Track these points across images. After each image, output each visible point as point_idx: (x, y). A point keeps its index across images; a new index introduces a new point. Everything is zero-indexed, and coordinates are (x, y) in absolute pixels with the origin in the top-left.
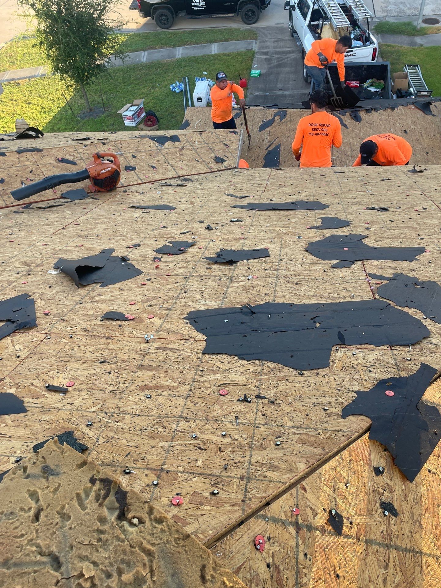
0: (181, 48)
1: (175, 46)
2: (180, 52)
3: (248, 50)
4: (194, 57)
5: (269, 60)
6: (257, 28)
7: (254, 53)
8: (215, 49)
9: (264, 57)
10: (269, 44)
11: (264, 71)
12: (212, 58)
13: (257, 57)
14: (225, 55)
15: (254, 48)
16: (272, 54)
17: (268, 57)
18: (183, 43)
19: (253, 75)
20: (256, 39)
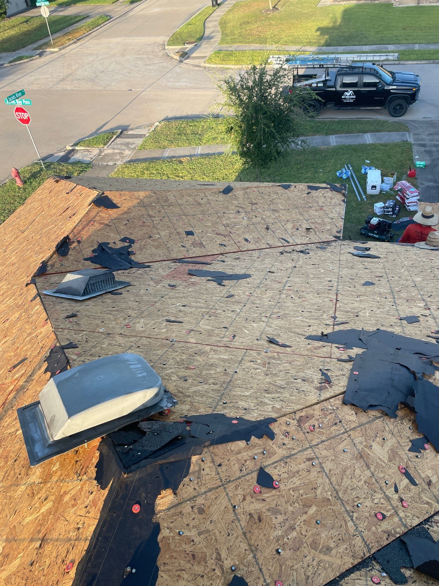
0: (333, 136)
1: (327, 134)
2: (333, 140)
3: (403, 141)
4: (350, 145)
5: (429, 153)
6: (406, 121)
7: (411, 145)
8: (368, 139)
9: (423, 149)
10: (424, 137)
11: (428, 163)
12: (369, 148)
13: (415, 149)
14: (382, 145)
15: (409, 140)
16: (430, 146)
17: (427, 149)
18: (334, 132)
19: (418, 166)
20: (408, 131)
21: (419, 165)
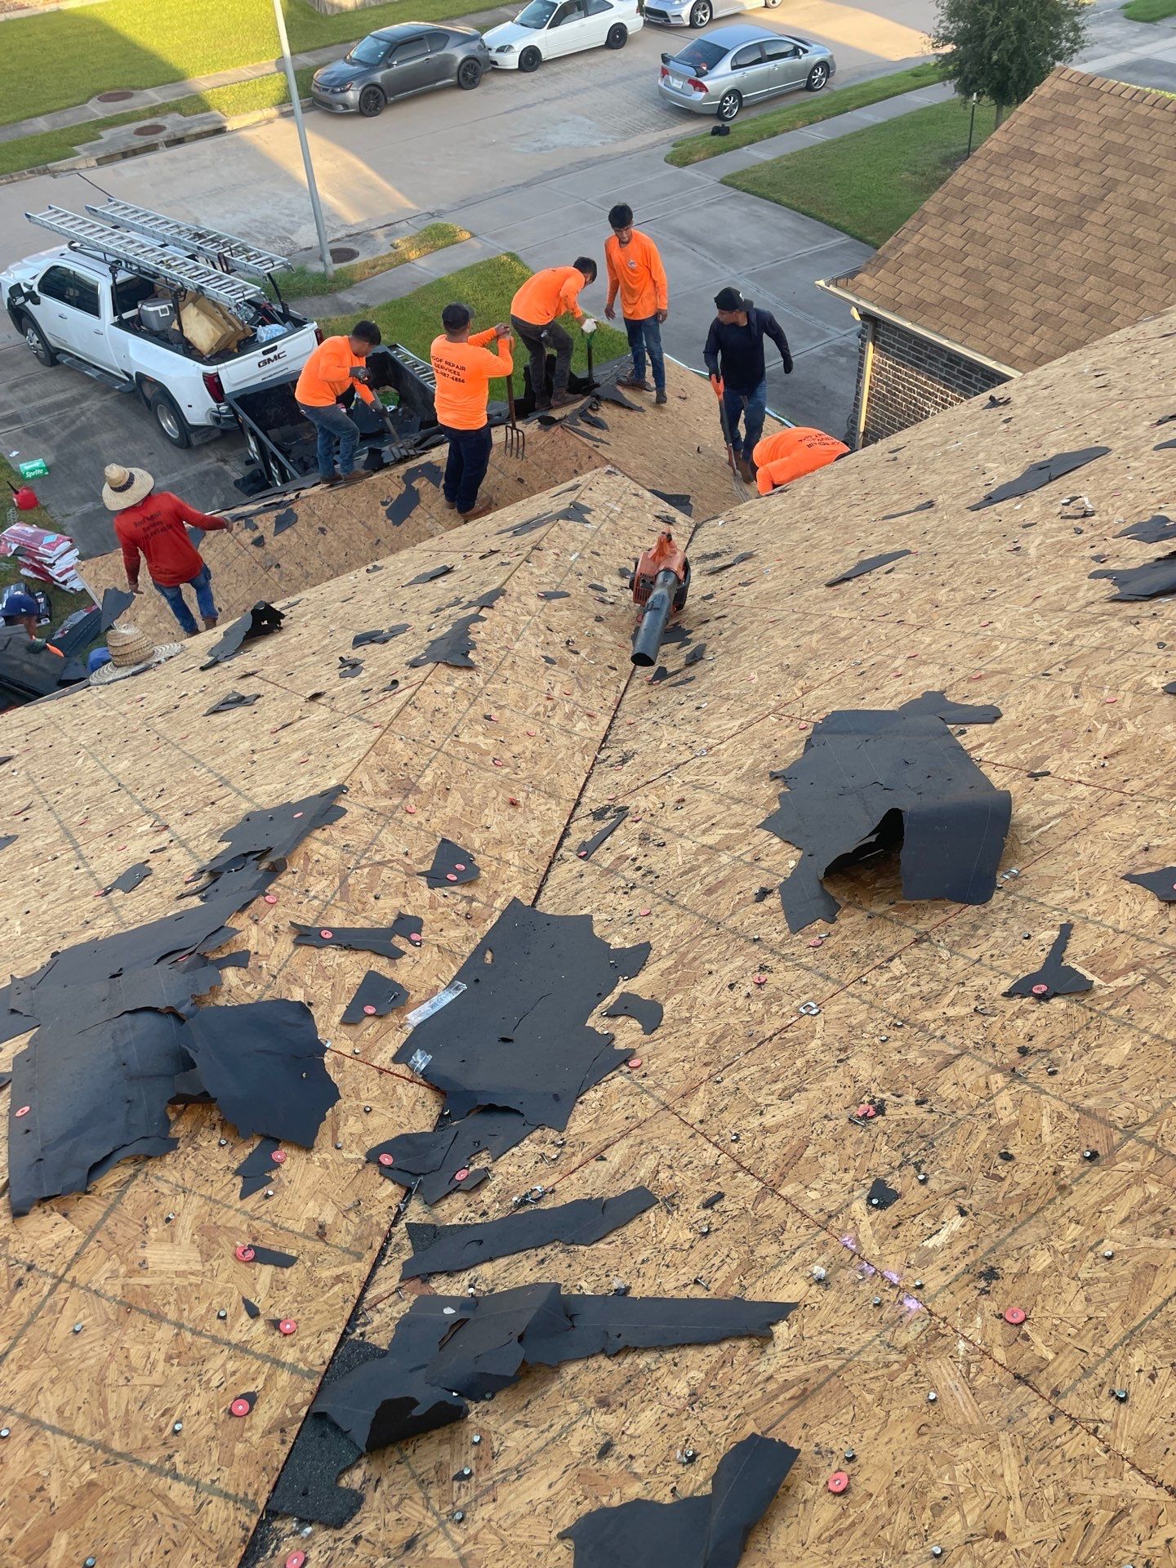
5: (38, 432)
9: (16, 429)
11: (51, 458)
16: (32, 415)
17: (29, 424)
19: (29, 475)
21: (32, 470)
